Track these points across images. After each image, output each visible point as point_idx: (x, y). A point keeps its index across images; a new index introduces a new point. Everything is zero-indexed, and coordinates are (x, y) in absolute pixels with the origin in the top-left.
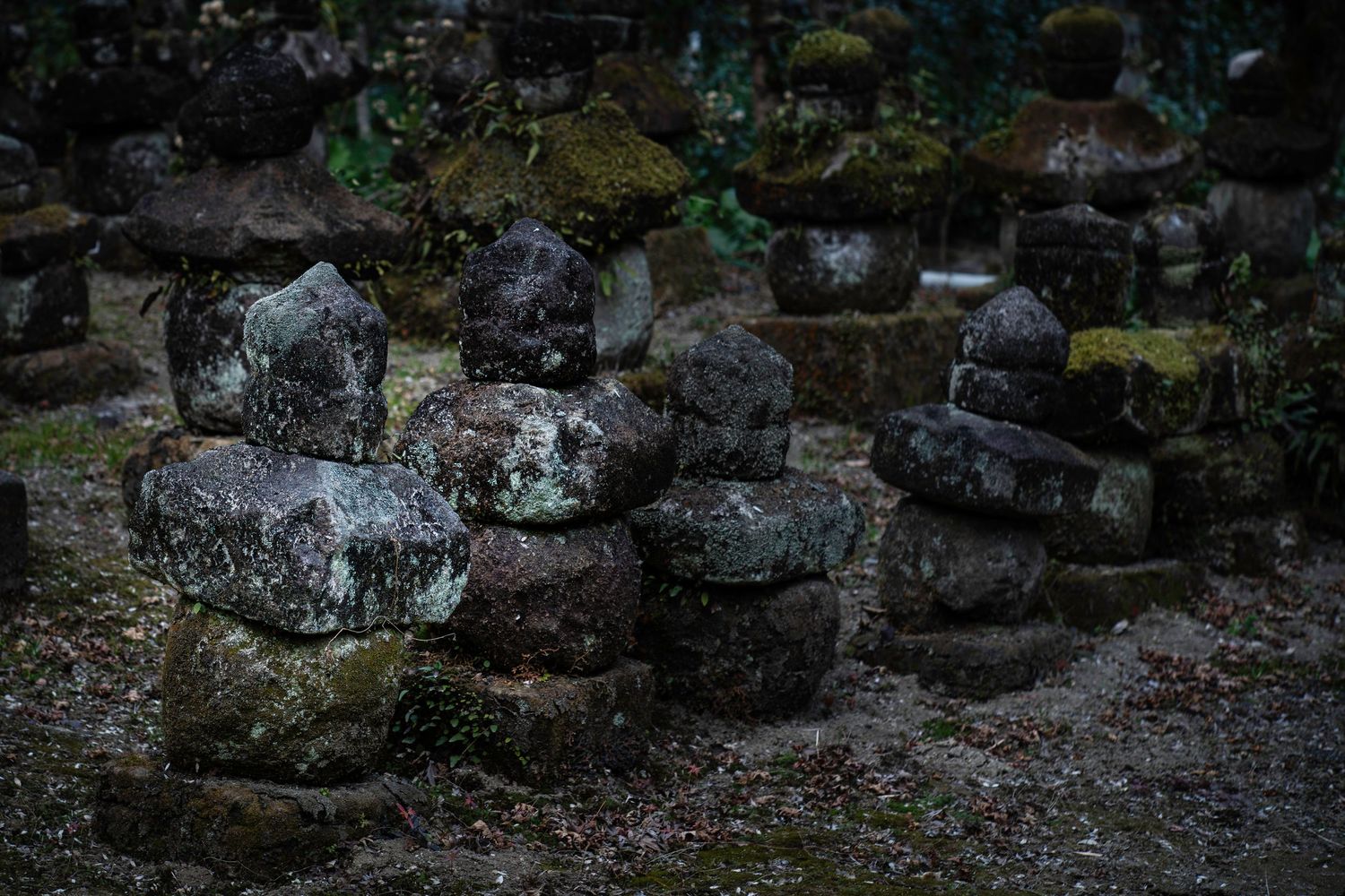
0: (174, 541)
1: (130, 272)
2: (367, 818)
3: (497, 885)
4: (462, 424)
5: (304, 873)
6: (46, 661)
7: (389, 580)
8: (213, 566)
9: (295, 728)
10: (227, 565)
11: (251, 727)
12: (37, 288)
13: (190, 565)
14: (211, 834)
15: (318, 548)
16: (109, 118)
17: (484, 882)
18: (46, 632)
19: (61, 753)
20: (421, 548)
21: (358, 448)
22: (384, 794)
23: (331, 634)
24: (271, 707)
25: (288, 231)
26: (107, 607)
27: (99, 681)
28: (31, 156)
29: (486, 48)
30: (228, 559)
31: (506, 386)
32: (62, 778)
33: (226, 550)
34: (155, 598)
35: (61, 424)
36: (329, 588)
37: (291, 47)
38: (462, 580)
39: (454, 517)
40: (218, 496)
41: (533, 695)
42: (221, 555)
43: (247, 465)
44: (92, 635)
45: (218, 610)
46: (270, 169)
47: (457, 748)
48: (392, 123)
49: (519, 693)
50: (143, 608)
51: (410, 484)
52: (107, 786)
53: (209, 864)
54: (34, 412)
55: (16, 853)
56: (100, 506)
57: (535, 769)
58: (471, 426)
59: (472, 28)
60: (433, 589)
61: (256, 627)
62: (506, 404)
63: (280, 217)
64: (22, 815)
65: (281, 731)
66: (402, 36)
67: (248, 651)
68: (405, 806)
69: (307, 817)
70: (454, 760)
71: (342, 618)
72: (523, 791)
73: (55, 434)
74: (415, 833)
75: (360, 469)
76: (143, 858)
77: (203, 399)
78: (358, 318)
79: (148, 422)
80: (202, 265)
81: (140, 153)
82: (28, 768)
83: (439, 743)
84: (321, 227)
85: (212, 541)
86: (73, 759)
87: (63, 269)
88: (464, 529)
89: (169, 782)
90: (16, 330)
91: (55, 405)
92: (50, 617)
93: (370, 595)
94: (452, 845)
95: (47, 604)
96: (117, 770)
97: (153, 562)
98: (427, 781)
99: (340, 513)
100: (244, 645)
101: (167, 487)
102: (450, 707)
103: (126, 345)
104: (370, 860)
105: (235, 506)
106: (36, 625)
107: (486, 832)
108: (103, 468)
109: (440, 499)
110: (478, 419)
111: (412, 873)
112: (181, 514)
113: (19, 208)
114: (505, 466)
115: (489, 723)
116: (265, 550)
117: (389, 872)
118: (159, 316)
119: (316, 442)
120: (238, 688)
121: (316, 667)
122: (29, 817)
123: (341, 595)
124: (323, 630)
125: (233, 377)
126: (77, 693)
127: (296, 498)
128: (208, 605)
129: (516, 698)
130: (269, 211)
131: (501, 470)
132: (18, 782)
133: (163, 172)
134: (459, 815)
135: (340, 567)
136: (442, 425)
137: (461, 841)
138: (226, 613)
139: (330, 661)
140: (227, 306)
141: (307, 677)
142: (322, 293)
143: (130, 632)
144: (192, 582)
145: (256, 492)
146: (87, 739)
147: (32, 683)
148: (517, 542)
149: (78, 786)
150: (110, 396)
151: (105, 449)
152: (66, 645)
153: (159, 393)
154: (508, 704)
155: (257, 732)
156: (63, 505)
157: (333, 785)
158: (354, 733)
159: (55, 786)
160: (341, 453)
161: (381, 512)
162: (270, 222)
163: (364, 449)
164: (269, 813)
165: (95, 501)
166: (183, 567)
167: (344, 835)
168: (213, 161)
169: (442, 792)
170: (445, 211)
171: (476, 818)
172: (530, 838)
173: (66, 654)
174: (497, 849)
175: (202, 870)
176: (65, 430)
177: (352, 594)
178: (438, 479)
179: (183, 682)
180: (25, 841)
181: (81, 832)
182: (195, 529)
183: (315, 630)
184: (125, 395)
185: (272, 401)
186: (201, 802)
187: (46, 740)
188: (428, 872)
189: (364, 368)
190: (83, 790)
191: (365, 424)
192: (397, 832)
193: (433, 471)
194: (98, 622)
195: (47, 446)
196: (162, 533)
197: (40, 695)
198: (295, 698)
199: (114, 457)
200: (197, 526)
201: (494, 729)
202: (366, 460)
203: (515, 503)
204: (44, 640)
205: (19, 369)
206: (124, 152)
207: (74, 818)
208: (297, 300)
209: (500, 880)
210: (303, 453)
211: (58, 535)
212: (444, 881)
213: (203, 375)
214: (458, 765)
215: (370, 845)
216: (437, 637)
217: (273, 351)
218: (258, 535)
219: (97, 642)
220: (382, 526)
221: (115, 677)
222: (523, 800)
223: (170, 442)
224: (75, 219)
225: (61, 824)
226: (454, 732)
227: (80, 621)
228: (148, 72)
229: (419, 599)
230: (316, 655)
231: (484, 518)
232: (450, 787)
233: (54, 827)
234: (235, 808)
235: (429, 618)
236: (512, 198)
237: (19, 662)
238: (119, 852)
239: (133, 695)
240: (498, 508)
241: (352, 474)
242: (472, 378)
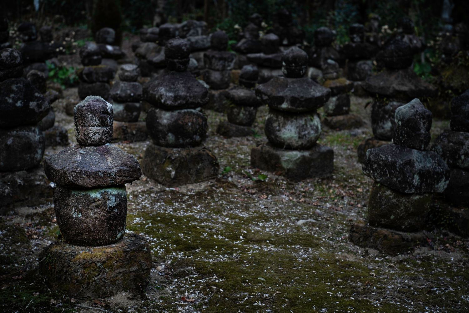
0: (374, 167)
1: (360, 96)
2: (419, 241)
3: (451, 261)
4: (449, 142)
5: (402, 254)
6: (337, 195)
7: (429, 181)
8: (384, 174)
9: (402, 217)
10: (387, 174)
11: (391, 215)
12: (337, 100)
13: (378, 174)
14: (378, 242)
15: (411, 171)
16: (357, 56)
17: (448, 260)
18: (337, 188)
19: (341, 219)
20: (437, 173)
21: (423, 147)
22: (423, 235)
23: (413, 194)
24: (397, 211)
25: (404, 88)
26: (353, 183)
27: (350, 201)
28: (337, 65)
29: (458, 41)
30: (387, 173)
31: (462, 133)
32: (341, 225)
33: (387, 171)
34: (365, 181)
35: (342, 135)
36: (413, 182)
37: (406, 39)
38: (447, 182)
39: (446, 165)
40: (386, 157)
41: (464, 213)
42: (386, 172)
43: (394, 149)
44: (349, 190)
45: (384, 185)
46: (401, 72)
47: (443, 225)
48: (431, 60)
49: (460, 212)
50: (362, 184)
51: (435, 156)
52: (353, 228)
53: (378, 249)
54: (335, 132)
55: (329, 243)
56: (351, 157)
57: (463, 232)
58: (452, 142)
59: (454, 35)
60: (440, 184)
61: (393, 191)
62: (461, 137)
63: (403, 84)
64: (331, 233)
65: (398, 217)
66: (435, 37)
67: (391, 197)
68: (429, 239)
69: (403, 239)
70: (441, 229)
71: (416, 190)
72: (459, 237)
73: (340, 137)
74: (431, 246)
75: (423, 152)
76: (361, 246)
77: (380, 131)
78: (425, 113)
79: (364, 136)
80: (382, 96)
81: (365, 65)
82: (332, 222)
83: (438, 223)
84: (413, 88)
85: (384, 168)
86: (344, 220)
87: (344, 95)
88: (449, 169)
89: (369, 228)
90: (331, 110)
91: (340, 130)
92: (338, 184)
93: (424, 184)
94: (440, 250)
95: (338, 181)
96: (356, 224)
97: (368, 172)
98: (434, 233)
99: (417, 163)
100: (390, 195)
101: (373, 153)
102: (442, 215)
103: (359, 115)
104: (419, 252)
105: (390, 160)
106: (335, 186)
107: (449, 247)
108: (352, 147)
109: (443, 161)
110: (454, 140)
111: (430, 256)
112: (376, 161)
113: (333, 79)
114: (460, 153)
115: (451, 219)
116: (397, 171)
117: (424, 255)
118: (369, 109)
119: (412, 144)
120: (388, 206)
121: (408, 202)
122: (332, 234)
123: (416, 184)
124: (411, 192)
125: (388, 125)
126: (345, 204)
127: (406, 158)
128: (381, 184)
129: (459, 213)
130: (400, 83)
131: (459, 154)
132: (330, 225)
133: (370, 71)
134: (443, 242)
135: (417, 177)
136: (444, 142)
137: (443, 249)
138: (386, 186)
139: (412, 200)
140: (388, 107)
141: (406, 204)
142: (416, 106)
143: (359, 190)
144: (378, 178)
145: (396, 156)
146: (347, 216)
147: (334, 201)
148: (462, 173)
149: (345, 227)
150: (354, 128)
151: (353, 142)
152: (342, 192)
153: (367, 128)
154: (457, 215)
155: (392, 217)
156: (342, 156)
157: (411, 232)
158: (417, 219)
159: (339, 227)
160: (418, 148)
161: (428, 163)
162: (400, 86)
163: (424, 147)
164: (394, 238)
165: (350, 155)
166: (376, 174)
167: (413, 245)
168: (384, 68)
169: (438, 236)
170: (446, 85)
171: (447, 243)
172: (460, 250)
173: (342, 194)
174: (452, 252)
175: (376, 251)
176: (343, 136)
177: (419, 184)
178: (442, 156)
179: (374, 203)
180: (331, 240)
181: (345, 239)
182: (379, 165)
183: (409, 192)
184: (358, 128)
185: (401, 133)
186: (376, 234)
187: (337, 215)
188: (434, 256)
189: (426, 126)
190: (346, 228)
191: (425, 141)
192: (426, 245)
193: (441, 154)
194: (350, 187)
195: (338, 141)
196: (371, 165)
197: (335, 204)
198: (402, 209)
199: (355, 144)
200: (380, 164)
201: (453, 221)
202: (424, 150)
203: (462, 163)
204: (337, 190)
205: (331, 120)
206: (360, 65)
207: (344, 235)
208: (409, 108)
209: (452, 259)
210: (408, 147)
211: (341, 163)
212: (438, 259)
213: (380, 124)
214: (443, 230)
215: (419, 248)
216: (440, 196)
217: (402, 121)
218: (396, 167)
219: (350, 191)
220: (427, 167)
221: (355, 201)
222: (459, 240)
223: (370, 141)
224: (348, 82)
225: (341, 236)
226: (442, 221)
227: (346, 186)
228: (368, 44)
229: (436, 186)
230: (409, 198)
231: (453, 166)
232: (440, 235)
233: (339, 237)
234: (385, 236)
235: (438, 191)
236: (464, 82)
237: (330, 195)
238: (355, 244)
239: (359, 205)
240: (458, 164)
241: (421, 153)
242: (453, 130)
